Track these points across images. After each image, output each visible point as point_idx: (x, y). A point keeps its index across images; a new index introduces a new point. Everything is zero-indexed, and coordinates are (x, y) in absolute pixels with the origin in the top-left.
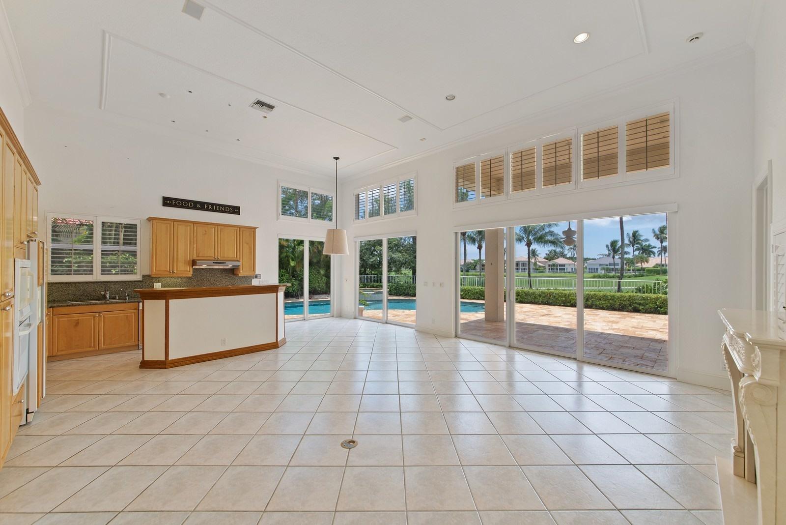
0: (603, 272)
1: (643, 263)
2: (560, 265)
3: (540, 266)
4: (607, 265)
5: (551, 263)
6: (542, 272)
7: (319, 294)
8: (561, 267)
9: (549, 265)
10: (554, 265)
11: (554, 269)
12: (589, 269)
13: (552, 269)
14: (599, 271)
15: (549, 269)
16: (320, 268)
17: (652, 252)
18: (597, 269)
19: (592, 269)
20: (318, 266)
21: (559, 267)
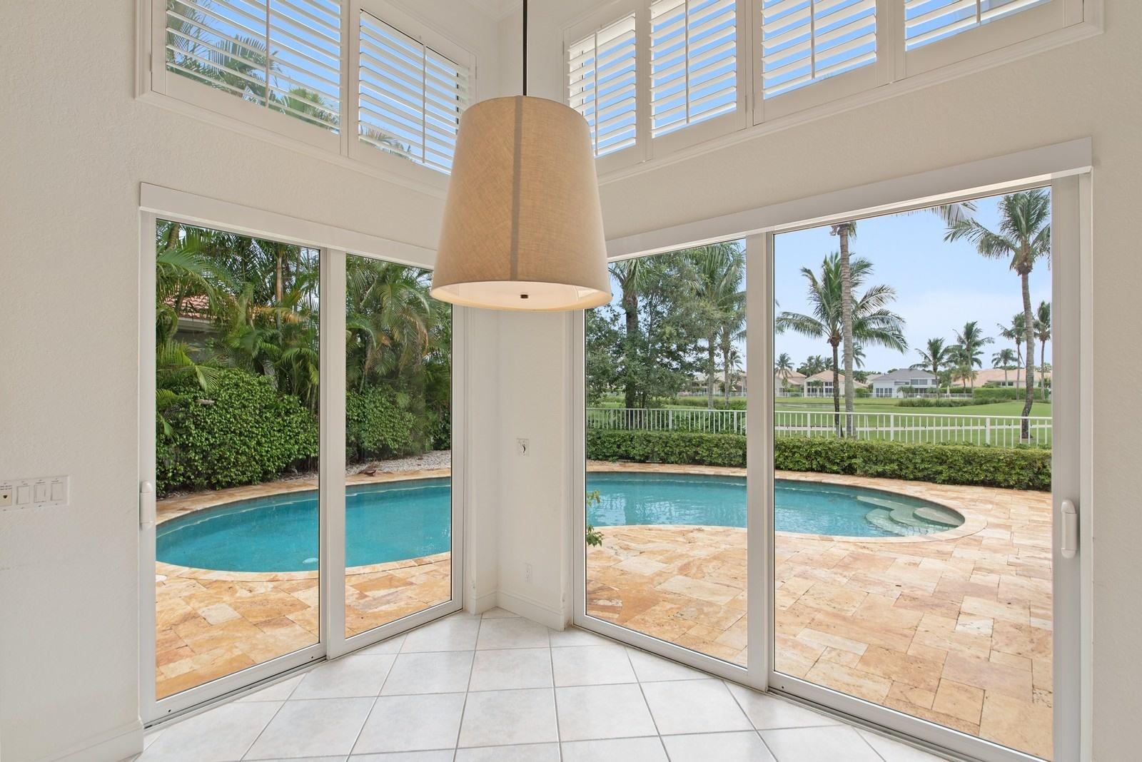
0: (901, 395)
1: (966, 380)
2: (827, 384)
3: (792, 386)
4: (907, 383)
5: (812, 379)
6: (798, 395)
7: (395, 457)
8: (829, 387)
9: (809, 384)
10: (817, 383)
11: (816, 391)
12: (877, 390)
13: (813, 390)
14: (894, 394)
15: (809, 390)
16: (398, 389)
17: (976, 360)
18: (891, 389)
19: (882, 389)
20: (392, 384)
21: (824, 387)
